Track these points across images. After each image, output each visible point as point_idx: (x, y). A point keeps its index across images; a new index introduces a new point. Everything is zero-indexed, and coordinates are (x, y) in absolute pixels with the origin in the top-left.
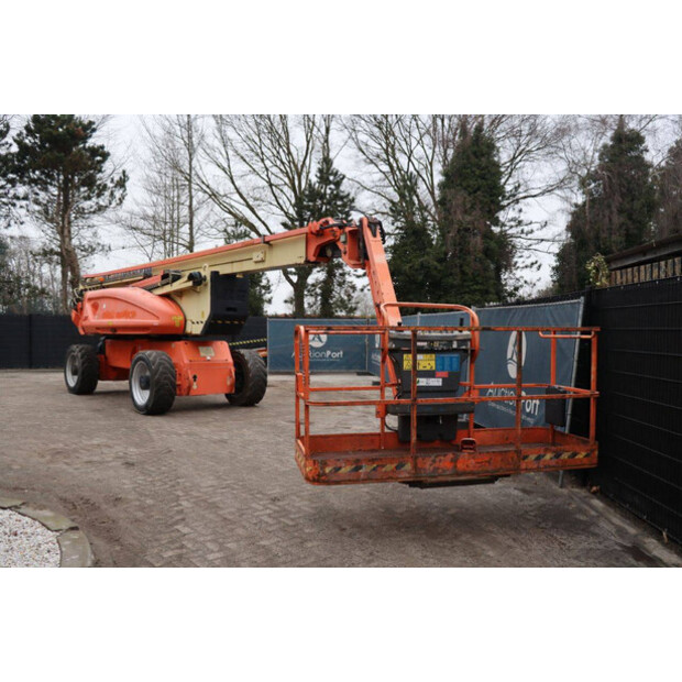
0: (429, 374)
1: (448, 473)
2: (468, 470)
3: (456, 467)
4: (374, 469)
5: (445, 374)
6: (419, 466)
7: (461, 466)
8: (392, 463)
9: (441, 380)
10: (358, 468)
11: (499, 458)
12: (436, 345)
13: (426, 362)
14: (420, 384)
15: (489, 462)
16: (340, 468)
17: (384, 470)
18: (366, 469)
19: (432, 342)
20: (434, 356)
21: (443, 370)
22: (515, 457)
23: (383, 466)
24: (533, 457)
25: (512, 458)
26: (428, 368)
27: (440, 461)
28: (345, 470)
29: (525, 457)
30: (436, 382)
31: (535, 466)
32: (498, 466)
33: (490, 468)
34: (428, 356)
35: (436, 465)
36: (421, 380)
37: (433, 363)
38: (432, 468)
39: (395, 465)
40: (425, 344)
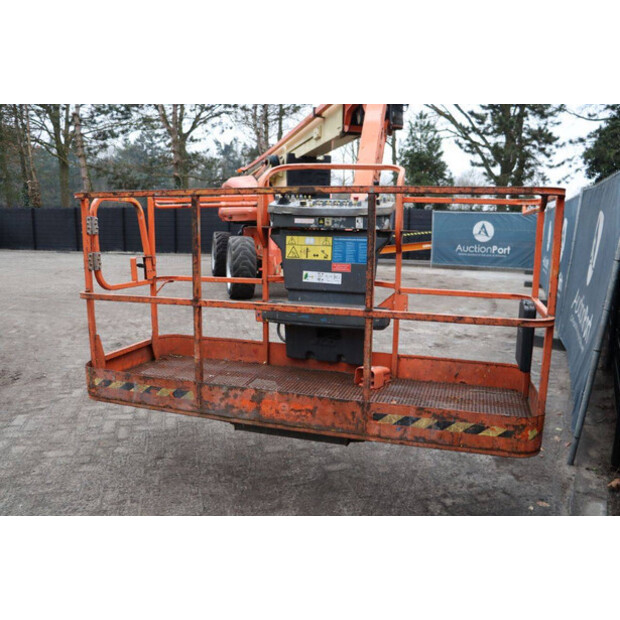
0: (323, 266)
1: (246, 416)
2: (277, 418)
3: (259, 409)
4: (148, 391)
5: (346, 268)
6: (205, 398)
7: (267, 410)
8: (167, 387)
9: (340, 275)
10: (129, 386)
11: (330, 410)
12: (328, 222)
13: (317, 248)
14: (309, 280)
15: (312, 412)
16: (110, 382)
17: (158, 394)
18: (139, 389)
19: (322, 217)
20: (330, 239)
21: (344, 261)
22: (359, 412)
23: (158, 389)
24: (394, 418)
25: (353, 413)
26: (321, 257)
27: (236, 396)
28: (117, 385)
29: (378, 417)
30: (333, 279)
31: (397, 434)
32: (329, 423)
33: (315, 422)
34: (323, 239)
35: (230, 401)
36: (310, 273)
37: (328, 251)
38: (223, 404)
39: (173, 390)
40: (311, 221)
